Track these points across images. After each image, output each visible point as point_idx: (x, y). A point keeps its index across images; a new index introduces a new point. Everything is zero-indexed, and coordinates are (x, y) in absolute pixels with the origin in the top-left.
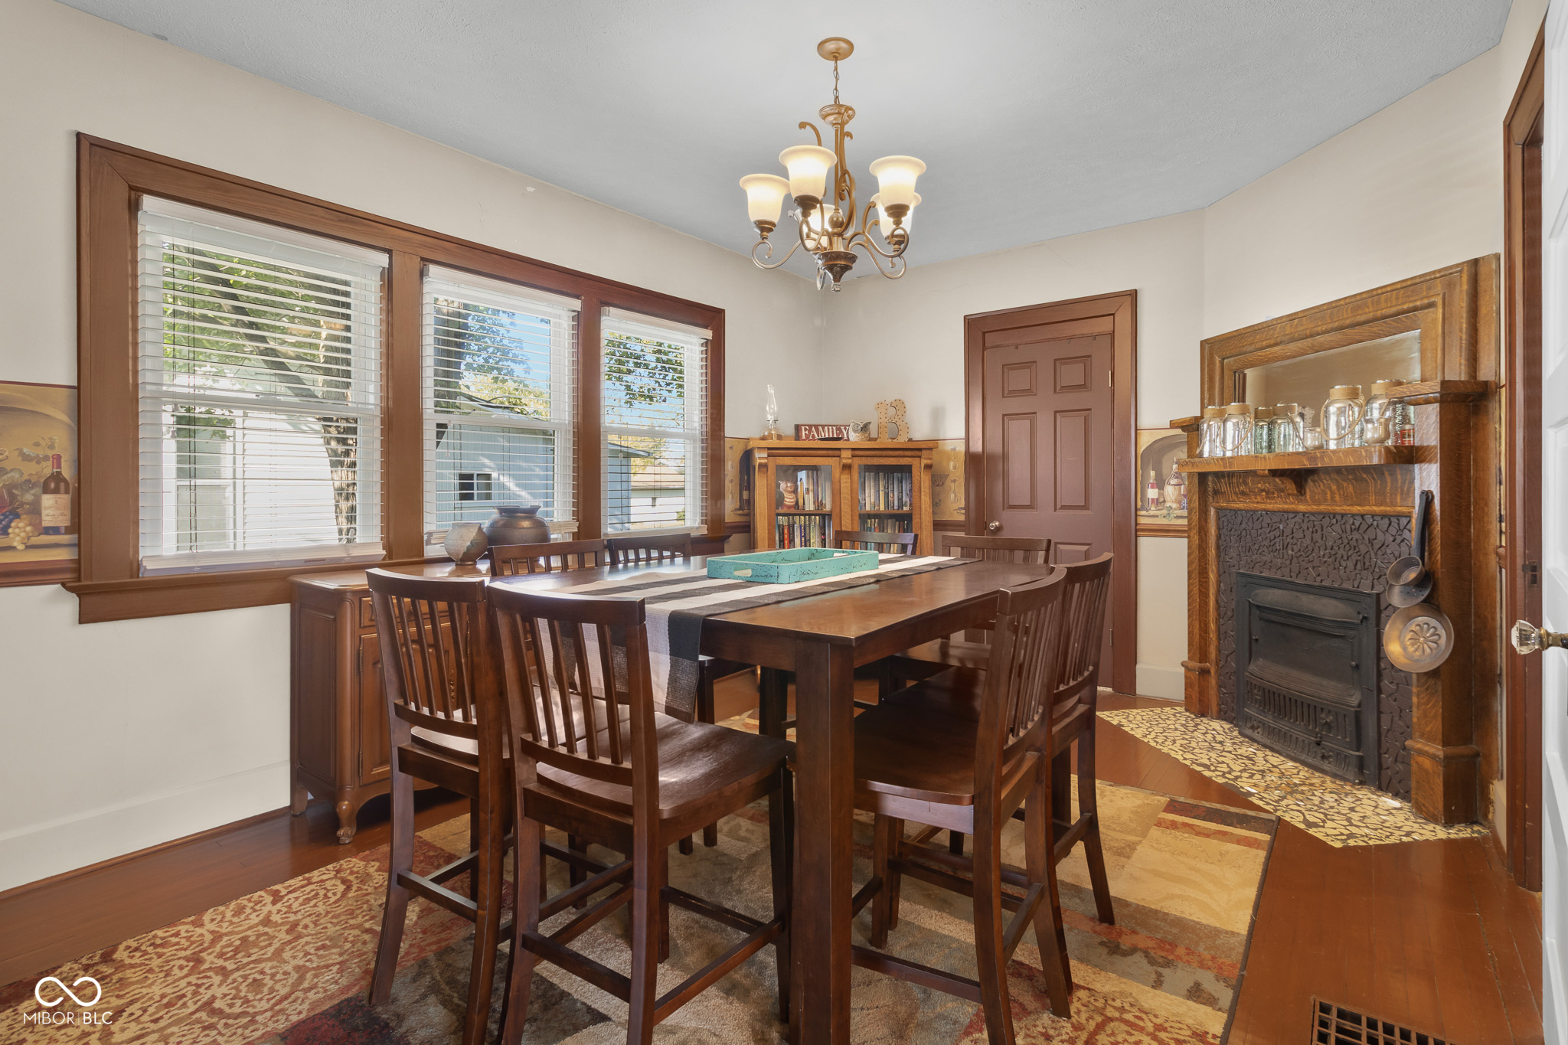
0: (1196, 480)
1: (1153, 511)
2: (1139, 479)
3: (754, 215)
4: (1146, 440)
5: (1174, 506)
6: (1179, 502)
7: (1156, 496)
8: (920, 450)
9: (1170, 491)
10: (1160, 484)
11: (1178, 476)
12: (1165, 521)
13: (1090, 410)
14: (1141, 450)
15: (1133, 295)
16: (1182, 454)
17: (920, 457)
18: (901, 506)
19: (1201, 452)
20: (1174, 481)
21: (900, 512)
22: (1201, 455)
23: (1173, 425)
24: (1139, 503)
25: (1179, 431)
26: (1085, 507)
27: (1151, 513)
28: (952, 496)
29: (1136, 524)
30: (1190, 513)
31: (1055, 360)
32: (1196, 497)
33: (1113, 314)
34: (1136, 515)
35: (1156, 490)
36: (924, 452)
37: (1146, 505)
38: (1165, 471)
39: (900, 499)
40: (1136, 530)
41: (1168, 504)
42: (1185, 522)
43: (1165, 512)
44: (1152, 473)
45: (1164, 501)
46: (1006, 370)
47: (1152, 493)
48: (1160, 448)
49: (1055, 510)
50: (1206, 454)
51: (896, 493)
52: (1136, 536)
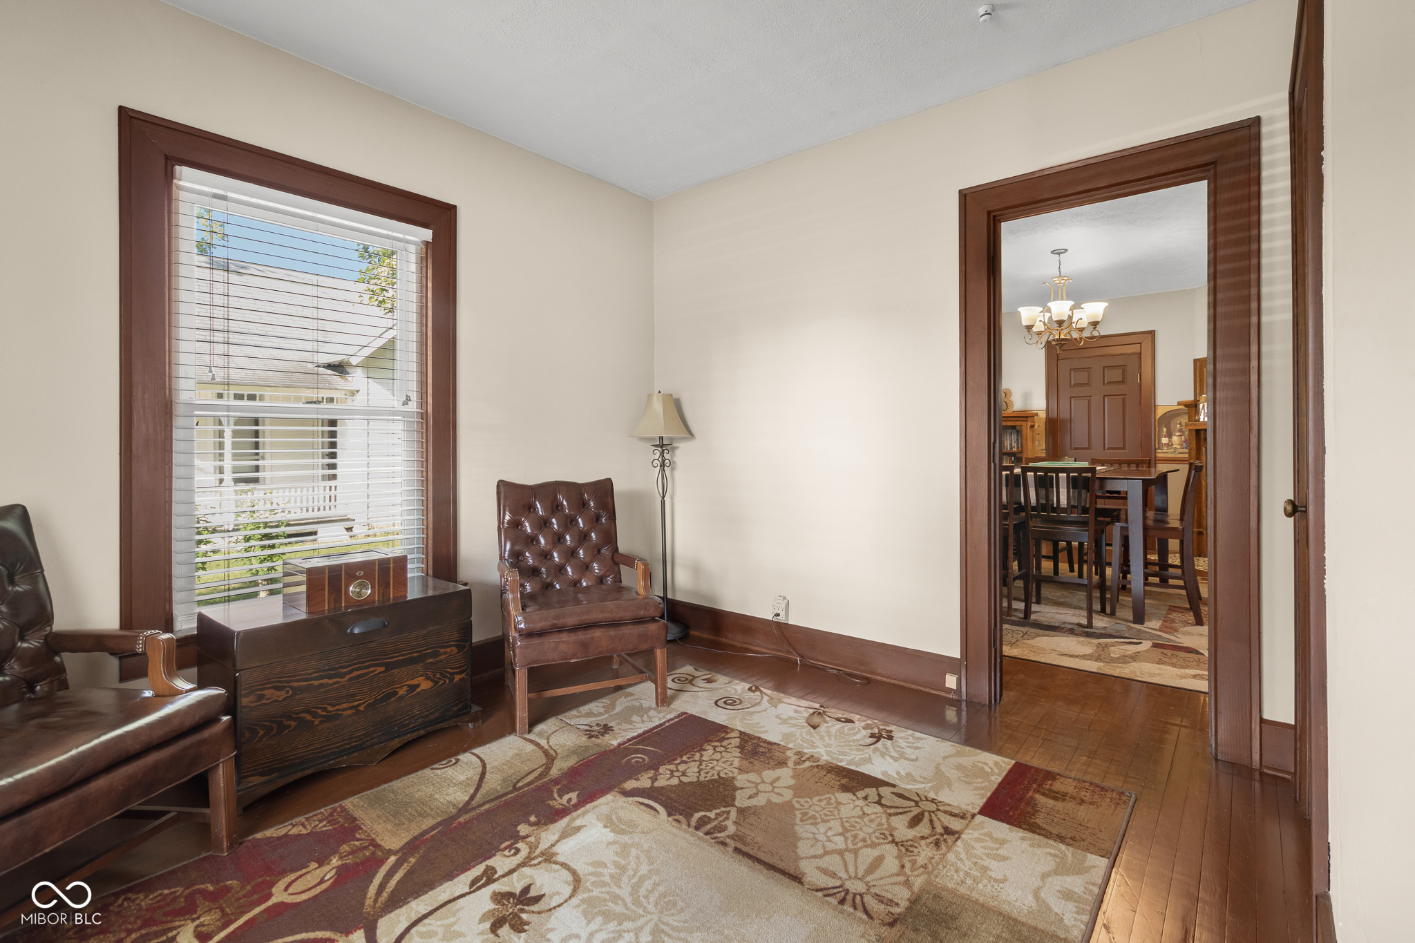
0: (1194, 433)
1: (1165, 450)
2: (1157, 432)
3: (1025, 323)
4: (1160, 412)
5: (1178, 447)
6: (1181, 445)
7: (1167, 442)
8: (1027, 417)
9: (1175, 439)
10: (1169, 435)
11: (1180, 431)
12: (1173, 455)
13: (1125, 395)
14: (1158, 417)
15: (1152, 333)
16: (1184, 419)
17: (1027, 421)
18: (1011, 448)
19: (1199, 419)
20: (1178, 434)
21: (1011, 451)
22: (1199, 420)
23: (1179, 404)
24: (1157, 446)
25: (1182, 407)
26: (1124, 448)
27: (1164, 451)
28: (1037, 442)
29: (1155, 457)
30: (1190, 450)
31: (1104, 367)
32: (1194, 442)
33: (1140, 343)
34: (1155, 452)
35: (1167, 439)
36: (1029, 419)
37: (1161, 447)
38: (1172, 428)
39: (1011, 445)
40: (1156, 460)
41: (1174, 446)
42: (1187, 456)
43: (1173, 450)
44: (1165, 430)
45: (1172, 445)
46: (1072, 372)
47: (1165, 440)
48: (1170, 416)
49: (1104, 450)
50: (1201, 420)
51: (1008, 441)
52: (1156, 464)
